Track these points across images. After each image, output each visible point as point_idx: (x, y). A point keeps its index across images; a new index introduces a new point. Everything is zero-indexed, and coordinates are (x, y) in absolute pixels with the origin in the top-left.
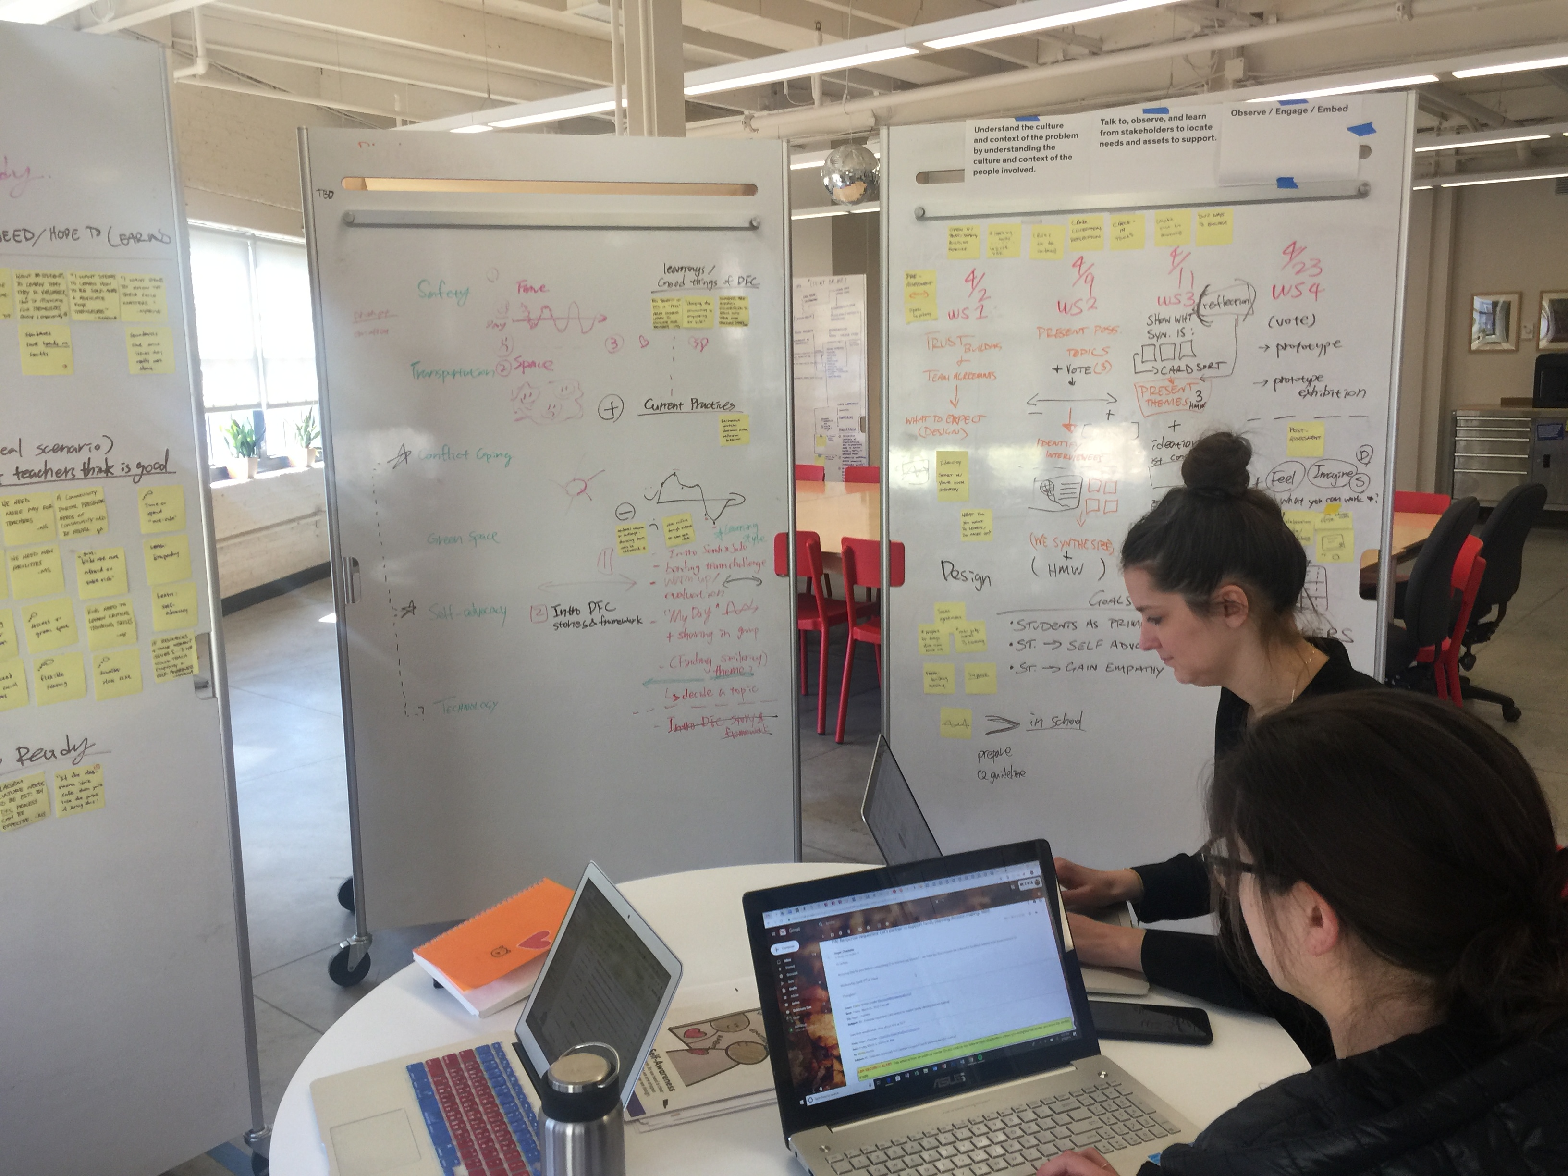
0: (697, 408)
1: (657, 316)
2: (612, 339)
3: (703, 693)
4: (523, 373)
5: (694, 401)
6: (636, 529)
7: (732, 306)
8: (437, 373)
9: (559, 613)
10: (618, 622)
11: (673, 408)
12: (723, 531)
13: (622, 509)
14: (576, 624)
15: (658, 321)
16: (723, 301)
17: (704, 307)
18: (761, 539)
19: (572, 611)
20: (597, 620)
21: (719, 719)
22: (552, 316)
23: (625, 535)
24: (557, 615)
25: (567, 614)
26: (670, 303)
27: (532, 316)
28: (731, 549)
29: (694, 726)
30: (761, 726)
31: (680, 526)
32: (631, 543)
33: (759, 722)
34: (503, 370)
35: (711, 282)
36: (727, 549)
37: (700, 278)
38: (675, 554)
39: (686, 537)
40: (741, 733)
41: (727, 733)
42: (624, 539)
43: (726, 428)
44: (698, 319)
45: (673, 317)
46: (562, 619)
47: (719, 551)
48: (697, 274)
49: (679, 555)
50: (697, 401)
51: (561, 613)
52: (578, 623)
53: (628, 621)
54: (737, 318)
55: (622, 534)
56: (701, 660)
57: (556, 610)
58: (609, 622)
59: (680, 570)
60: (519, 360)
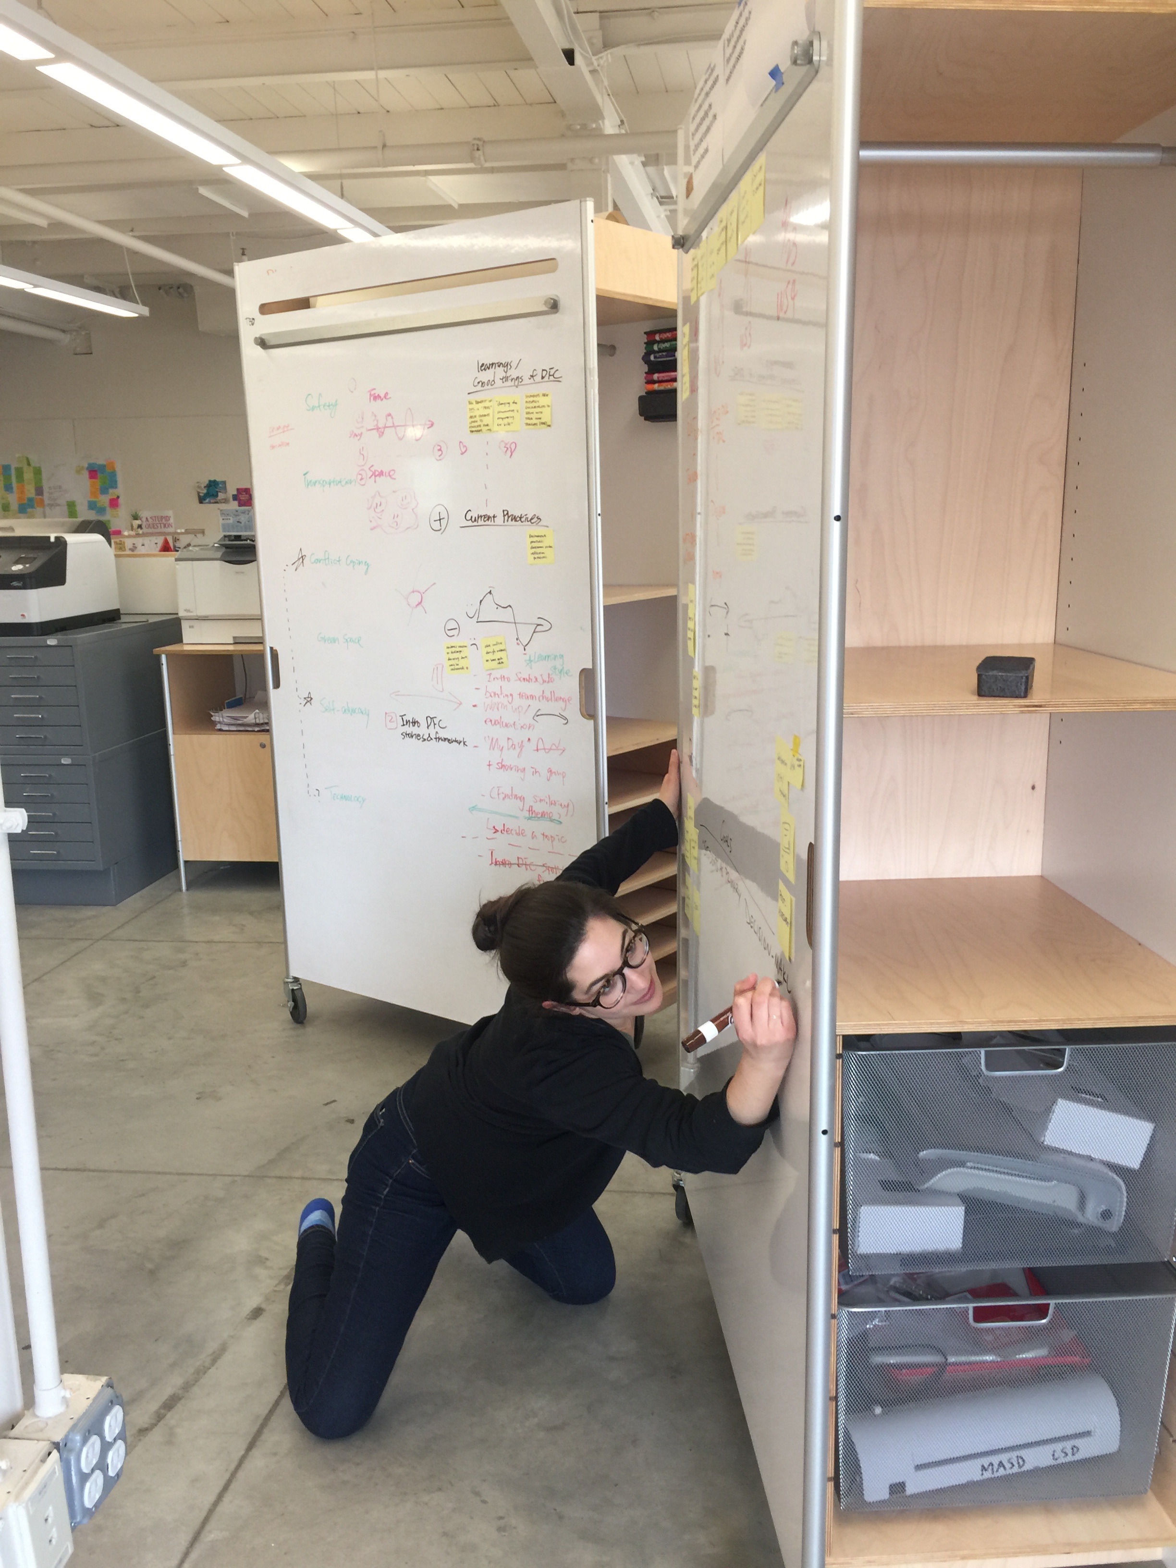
0: (508, 521)
1: (472, 419)
2: (439, 445)
3: (518, 831)
4: (375, 482)
6: (460, 647)
7: (537, 405)
8: (319, 482)
10: (449, 741)
11: (488, 520)
12: (532, 658)
13: (450, 626)
14: (418, 736)
15: (473, 424)
16: (528, 399)
17: (513, 407)
18: (567, 673)
19: (415, 723)
20: (433, 736)
21: (532, 864)
22: (393, 423)
23: (452, 653)
24: (404, 725)
25: (411, 725)
26: (483, 405)
27: (381, 425)
28: (540, 679)
29: (511, 864)
31: (497, 648)
32: (457, 662)
34: (362, 479)
35: (518, 378)
36: (536, 679)
37: (508, 374)
38: (492, 677)
42: (451, 656)
43: (534, 545)
44: (506, 421)
45: (486, 420)
46: (407, 729)
47: (529, 680)
48: (506, 370)
49: (496, 679)
50: (508, 514)
51: (407, 723)
53: (456, 741)
54: (540, 418)
55: (450, 650)
56: (516, 797)
57: (403, 719)
58: (442, 740)
59: (497, 696)
60: (373, 469)
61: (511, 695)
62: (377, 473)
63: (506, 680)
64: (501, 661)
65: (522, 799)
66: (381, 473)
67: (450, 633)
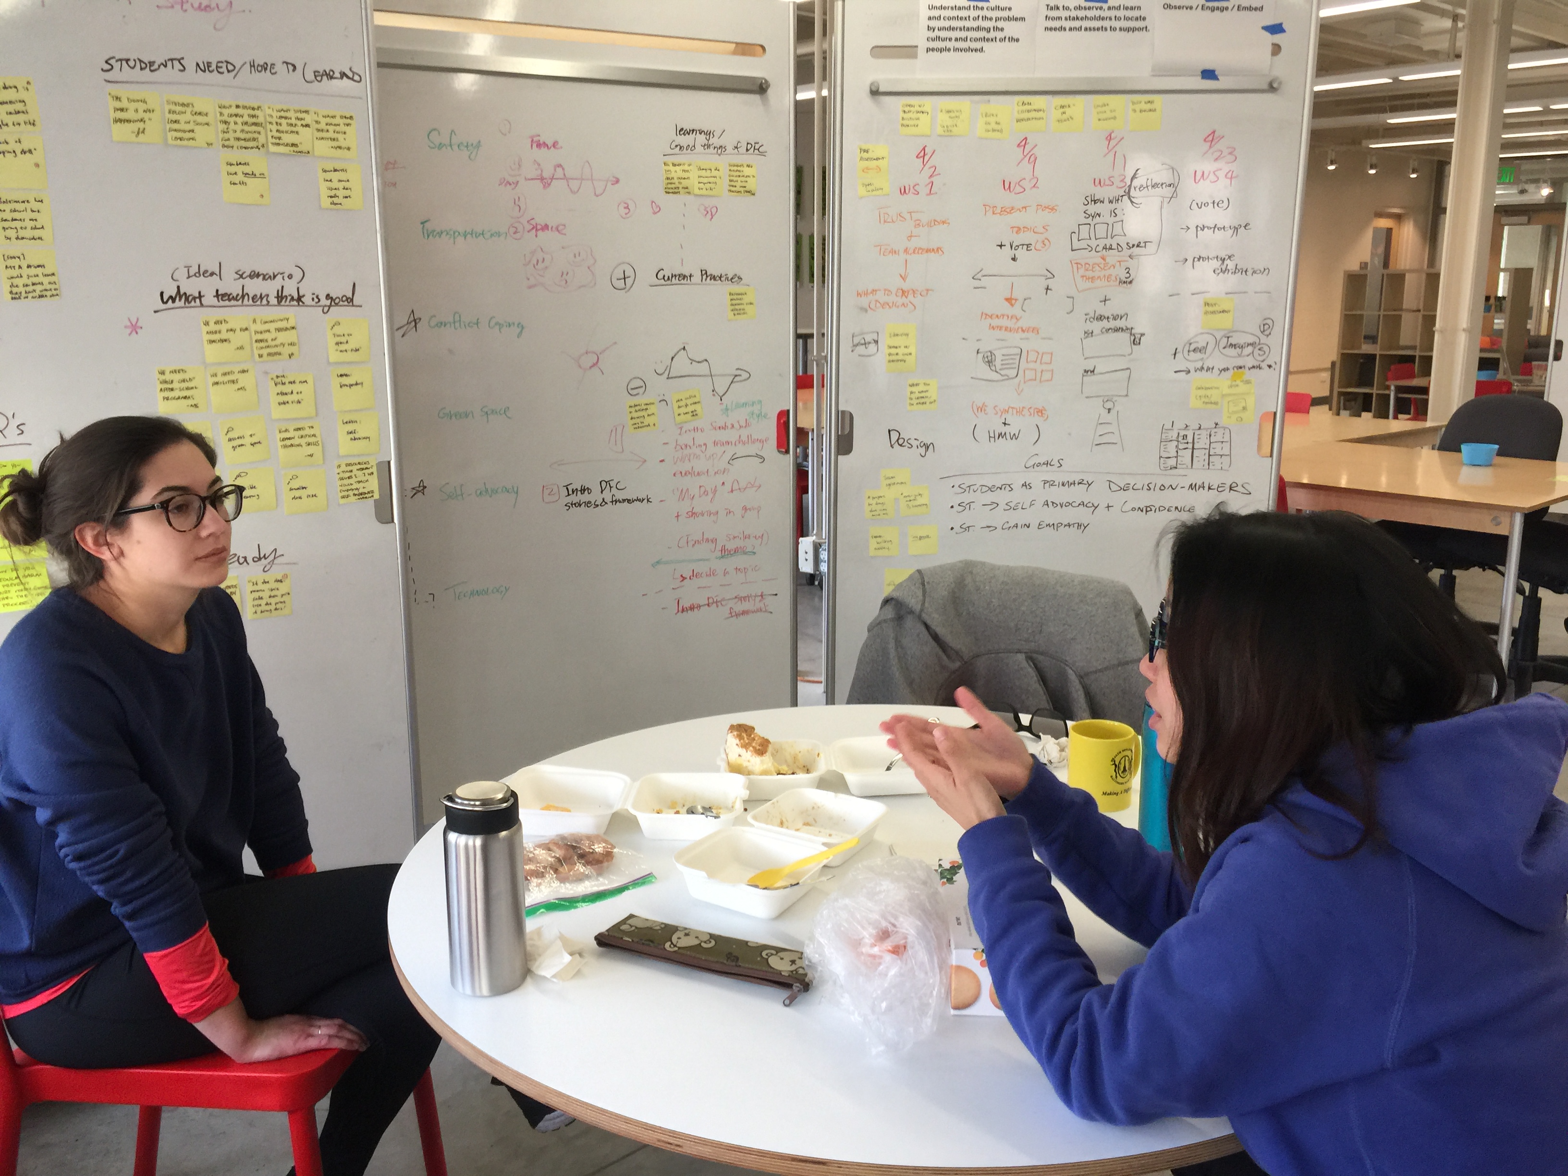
0: (706, 280)
1: (669, 181)
2: (625, 203)
3: (708, 573)
4: (536, 236)
5: (703, 272)
6: (647, 404)
7: (741, 174)
8: (447, 233)
9: (571, 492)
10: (629, 501)
11: (684, 279)
12: (729, 407)
13: (631, 386)
14: (588, 504)
15: (670, 186)
16: (732, 168)
17: (714, 173)
19: (583, 490)
20: (608, 499)
21: (723, 600)
22: (564, 175)
23: (636, 411)
24: (569, 495)
25: (579, 493)
26: (681, 167)
27: (545, 175)
28: (736, 426)
29: (700, 607)
30: (762, 605)
31: (689, 402)
32: (642, 420)
33: (760, 601)
34: (515, 233)
35: (721, 147)
36: (733, 426)
37: (710, 142)
38: (684, 430)
39: (694, 414)
40: (744, 613)
41: (731, 613)
42: (635, 415)
43: (734, 302)
44: (708, 186)
45: (685, 183)
46: (574, 498)
47: (724, 428)
48: (708, 138)
50: (706, 273)
51: (573, 492)
52: (589, 502)
54: (745, 187)
55: (633, 410)
57: (567, 489)
58: (620, 502)
59: (688, 447)
60: (533, 222)
61: (705, 444)
62: (539, 227)
63: (699, 431)
65: (714, 541)
66: (546, 227)
67: (633, 392)
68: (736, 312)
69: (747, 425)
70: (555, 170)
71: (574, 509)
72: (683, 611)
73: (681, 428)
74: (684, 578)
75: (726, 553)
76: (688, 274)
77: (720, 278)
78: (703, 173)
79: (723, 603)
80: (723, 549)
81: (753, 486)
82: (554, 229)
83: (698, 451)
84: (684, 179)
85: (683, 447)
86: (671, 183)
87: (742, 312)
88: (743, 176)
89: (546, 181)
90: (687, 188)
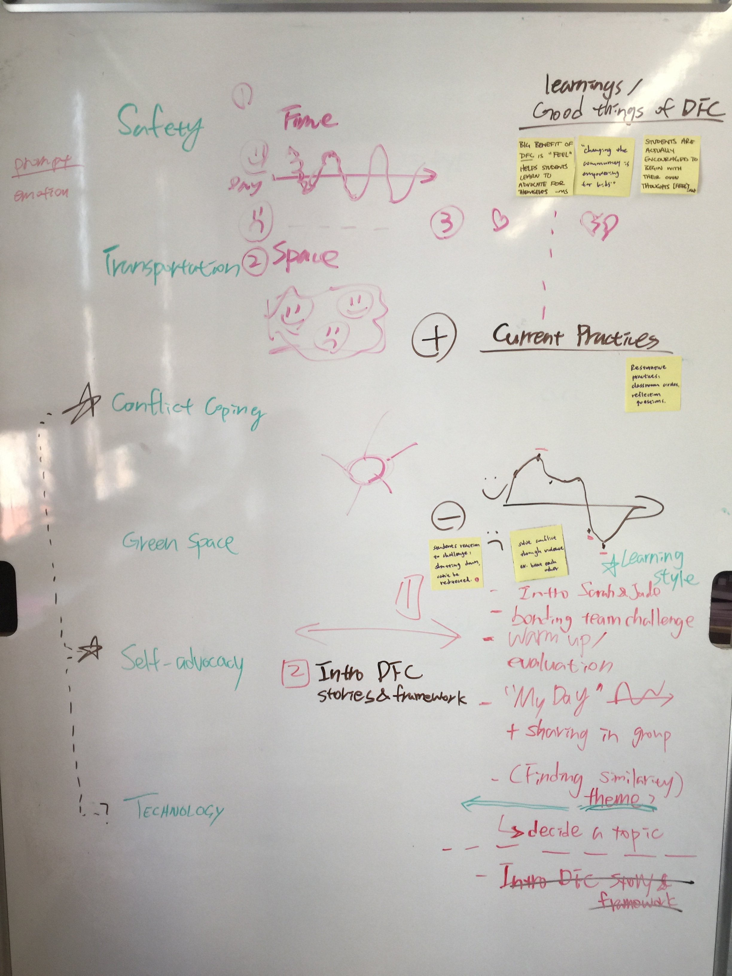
0: (587, 342)
1: (527, 173)
2: (445, 214)
3: (564, 830)
4: (288, 270)
5: (583, 329)
6: (465, 546)
7: (670, 155)
8: (145, 267)
9: (328, 675)
10: (426, 698)
11: (545, 340)
12: (618, 559)
13: (442, 513)
14: (356, 695)
15: (527, 181)
16: (652, 146)
17: (616, 156)
18: (687, 581)
19: (349, 673)
20: (391, 691)
21: (589, 877)
22: (340, 169)
23: (446, 556)
24: (325, 679)
25: (342, 677)
26: (553, 149)
28: (631, 592)
29: (545, 882)
30: (662, 895)
31: (542, 546)
32: (455, 570)
33: (659, 889)
34: (254, 265)
35: (633, 109)
36: (624, 592)
37: (612, 102)
38: (529, 592)
39: (551, 567)
40: (627, 903)
41: (602, 901)
42: (443, 561)
43: (639, 381)
44: (602, 179)
45: (556, 175)
46: (333, 685)
47: (609, 593)
48: (607, 95)
49: (537, 595)
50: (588, 331)
51: (332, 675)
52: (359, 693)
53: (441, 697)
54: (676, 178)
55: (441, 552)
56: (565, 776)
57: (323, 669)
58: (411, 698)
59: (537, 621)
60: (282, 248)
61: (569, 619)
62: (293, 255)
63: (559, 595)
64: (552, 566)
65: (578, 779)
66: (304, 256)
67: (443, 524)
68: (642, 399)
69: (652, 591)
70: (324, 163)
71: (332, 702)
72: (514, 884)
73: (526, 588)
74: (519, 833)
75: (600, 802)
76: (553, 333)
77: (616, 338)
78: (594, 157)
79: (589, 883)
80: (594, 794)
81: (657, 696)
82: (317, 258)
83: (555, 628)
84: (557, 167)
85: (528, 619)
86: (531, 177)
87: (655, 398)
88: (674, 159)
89: (307, 180)
90: (561, 183)
